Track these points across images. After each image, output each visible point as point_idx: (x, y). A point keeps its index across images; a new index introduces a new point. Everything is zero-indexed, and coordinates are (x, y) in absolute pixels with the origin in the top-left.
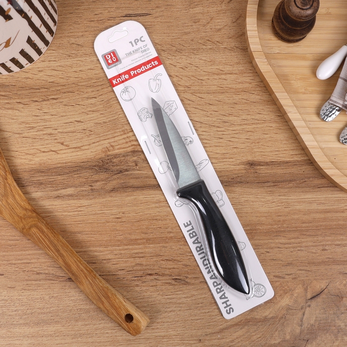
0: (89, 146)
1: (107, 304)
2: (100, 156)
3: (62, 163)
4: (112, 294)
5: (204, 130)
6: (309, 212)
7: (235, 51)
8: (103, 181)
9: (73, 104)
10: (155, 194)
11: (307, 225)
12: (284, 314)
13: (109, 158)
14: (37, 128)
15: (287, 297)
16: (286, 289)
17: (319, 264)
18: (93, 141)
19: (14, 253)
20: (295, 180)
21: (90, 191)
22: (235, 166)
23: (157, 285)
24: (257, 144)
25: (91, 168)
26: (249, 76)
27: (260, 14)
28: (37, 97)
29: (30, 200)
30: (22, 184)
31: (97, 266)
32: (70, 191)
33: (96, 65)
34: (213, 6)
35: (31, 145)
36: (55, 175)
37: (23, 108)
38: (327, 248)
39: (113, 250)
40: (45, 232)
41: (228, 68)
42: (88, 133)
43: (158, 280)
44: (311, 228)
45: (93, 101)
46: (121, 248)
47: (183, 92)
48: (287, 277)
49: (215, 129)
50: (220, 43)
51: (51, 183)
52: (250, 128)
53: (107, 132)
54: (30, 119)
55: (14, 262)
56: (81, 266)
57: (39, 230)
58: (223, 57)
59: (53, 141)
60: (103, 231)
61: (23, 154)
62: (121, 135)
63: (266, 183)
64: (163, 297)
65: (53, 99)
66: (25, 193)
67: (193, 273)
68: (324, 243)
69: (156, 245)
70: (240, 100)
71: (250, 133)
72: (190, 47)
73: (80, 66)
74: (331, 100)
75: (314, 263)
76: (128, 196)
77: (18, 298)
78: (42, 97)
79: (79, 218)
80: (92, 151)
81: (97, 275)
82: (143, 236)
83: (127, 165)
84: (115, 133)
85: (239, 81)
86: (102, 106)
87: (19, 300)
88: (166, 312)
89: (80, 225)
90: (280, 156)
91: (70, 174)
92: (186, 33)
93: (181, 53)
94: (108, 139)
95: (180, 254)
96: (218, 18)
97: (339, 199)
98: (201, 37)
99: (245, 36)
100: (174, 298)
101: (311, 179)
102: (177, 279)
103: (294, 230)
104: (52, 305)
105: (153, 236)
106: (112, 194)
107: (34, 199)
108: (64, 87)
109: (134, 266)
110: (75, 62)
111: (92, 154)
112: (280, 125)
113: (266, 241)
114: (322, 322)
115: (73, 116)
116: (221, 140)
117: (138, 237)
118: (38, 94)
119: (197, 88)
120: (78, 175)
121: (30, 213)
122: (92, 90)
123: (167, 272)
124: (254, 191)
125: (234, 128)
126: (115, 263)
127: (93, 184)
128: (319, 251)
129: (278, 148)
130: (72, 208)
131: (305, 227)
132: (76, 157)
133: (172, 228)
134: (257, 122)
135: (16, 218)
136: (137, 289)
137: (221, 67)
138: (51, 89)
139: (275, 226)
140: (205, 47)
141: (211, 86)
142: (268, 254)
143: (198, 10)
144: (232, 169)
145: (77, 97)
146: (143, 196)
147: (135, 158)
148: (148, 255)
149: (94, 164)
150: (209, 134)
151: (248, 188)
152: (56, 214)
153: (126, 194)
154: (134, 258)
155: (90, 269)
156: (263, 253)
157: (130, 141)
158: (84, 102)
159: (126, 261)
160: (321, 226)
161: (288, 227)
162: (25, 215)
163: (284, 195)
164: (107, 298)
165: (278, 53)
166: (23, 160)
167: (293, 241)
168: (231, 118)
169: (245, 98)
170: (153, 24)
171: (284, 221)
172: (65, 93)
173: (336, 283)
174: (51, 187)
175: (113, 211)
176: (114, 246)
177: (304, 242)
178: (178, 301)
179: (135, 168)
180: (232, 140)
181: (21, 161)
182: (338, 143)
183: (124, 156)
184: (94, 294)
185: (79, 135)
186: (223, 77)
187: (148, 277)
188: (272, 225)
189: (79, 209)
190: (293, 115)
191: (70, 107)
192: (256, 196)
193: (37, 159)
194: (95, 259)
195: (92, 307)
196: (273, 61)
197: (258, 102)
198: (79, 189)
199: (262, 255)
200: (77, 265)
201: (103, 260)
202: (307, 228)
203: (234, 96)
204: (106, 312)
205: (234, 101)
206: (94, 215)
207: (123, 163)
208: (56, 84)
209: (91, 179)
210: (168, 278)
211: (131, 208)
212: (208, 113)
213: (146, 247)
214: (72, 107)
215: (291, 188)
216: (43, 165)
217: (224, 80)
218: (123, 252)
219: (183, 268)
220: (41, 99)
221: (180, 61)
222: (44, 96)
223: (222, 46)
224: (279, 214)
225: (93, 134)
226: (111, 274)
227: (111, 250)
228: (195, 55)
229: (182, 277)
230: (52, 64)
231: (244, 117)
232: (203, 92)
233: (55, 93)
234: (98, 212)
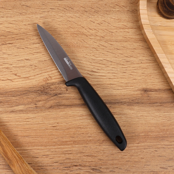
0: (34, 77)
2: (42, 84)
3: (15, 88)
5: (113, 67)
7: (135, 12)
8: (44, 101)
9: (23, 48)
10: (79, 111)
13: (48, 85)
18: (37, 73)
21: (35, 108)
22: (134, 92)
23: (80, 173)
24: (149, 77)
25: (36, 92)
31: (39, 160)
32: (21, 107)
33: (39, 21)
36: (10, 97)
39: (50, 149)
41: (130, 25)
42: (33, 67)
43: (81, 169)
45: (37, 45)
46: (56, 147)
47: (99, 40)
48: (169, 168)
49: (121, 66)
50: (124, 7)
51: (7, 102)
52: (144, 65)
53: (47, 67)
58: (127, 16)
59: (9, 73)
60: (43, 136)
63: (155, 104)
65: (9, 43)
67: (105, 165)
69: (80, 145)
70: (138, 47)
71: (144, 69)
72: (104, 10)
73: (28, 21)
76: (61, 111)
78: (2, 42)
79: (27, 126)
80: (36, 80)
82: (71, 139)
83: (60, 90)
89: (27, 131)
91: (21, 96)
93: (98, 13)
94: (48, 72)
95: (97, 152)
98: (112, 2)
102: (94, 169)
105: (78, 139)
106: (50, 110)
108: (17, 35)
109: (65, 160)
110: (25, 18)
111: (36, 82)
113: (155, 144)
115: (24, 56)
116: (125, 74)
117: (67, 140)
119: (109, 38)
120: (26, 97)
122: (36, 38)
123: (87, 164)
124: (147, 109)
125: (134, 66)
126: (51, 158)
127: (37, 103)
130: (22, 119)
132: (25, 84)
133: (91, 134)
137: (125, 24)
138: (8, 37)
139: (161, 133)
140: (114, 10)
141: (118, 37)
142: (156, 152)
144: (132, 94)
145: (26, 43)
146: (72, 112)
148: (74, 152)
149: (38, 89)
150: (117, 69)
151: (143, 107)
152: (11, 123)
153: (60, 110)
154: (65, 154)
158: (31, 46)
159: (59, 156)
161: (170, 134)
163: (167, 112)
167: (173, 143)
168: (132, 59)
171: (167, 130)
172: (18, 39)
174: (7, 105)
175: (51, 122)
176: (51, 146)
179: (66, 92)
180: (132, 74)
183: (58, 84)
185: (28, 69)
186: (127, 30)
187: (75, 168)
188: (159, 132)
189: (27, 120)
191: (21, 49)
192: (148, 113)
194: (38, 155)
198: (27, 106)
199: (152, 153)
201: (43, 155)
203: (134, 44)
205: (134, 47)
206: (37, 124)
207: (57, 89)
208: (12, 33)
209: (36, 100)
210: (88, 168)
211: (63, 120)
212: (116, 55)
213: (73, 147)
214: (23, 49)
215: (172, 107)
216: (2, 89)
217: (127, 33)
218: (57, 150)
219: (98, 161)
220: (1, 44)
221: (97, 19)
222: (3, 41)
223: (126, 9)
224: (164, 125)
225: (37, 69)
226: (49, 165)
227: (49, 149)
228: (108, 15)
229: (97, 168)
230: (9, 19)
231: (140, 58)
232: (113, 41)
233: (11, 40)
234: (40, 122)
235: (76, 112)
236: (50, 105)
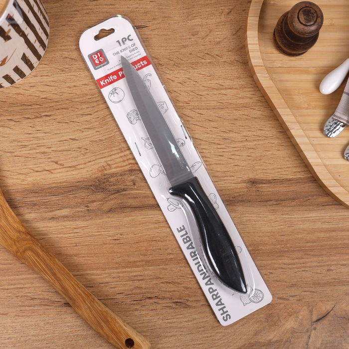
0: (84, 165)
1: (106, 329)
2: (96, 175)
3: (56, 183)
4: (112, 318)
5: (204, 147)
6: (313, 231)
7: (235, 64)
8: (99, 201)
9: (67, 122)
10: (154, 215)
11: (312, 244)
12: (289, 337)
13: (106, 177)
14: (30, 146)
15: (292, 320)
16: (290, 311)
17: (325, 284)
18: (89, 160)
19: (7, 277)
20: (298, 198)
21: (86, 212)
22: (236, 185)
23: (156, 309)
24: (258, 161)
25: (87, 188)
26: (250, 91)
27: (262, 27)
28: (29, 114)
29: (23, 222)
30: (14, 205)
31: (94, 290)
32: (65, 212)
34: (211, 18)
35: (23, 164)
36: (49, 196)
37: (14, 125)
38: (332, 268)
39: (111, 273)
40: (40, 255)
41: (228, 83)
42: (83, 151)
43: (158, 303)
44: (315, 248)
45: (88, 118)
46: (119, 270)
47: (182, 108)
48: (291, 298)
49: (215, 146)
50: (219, 57)
51: (45, 204)
52: (251, 144)
53: (103, 150)
54: (22, 137)
55: (6, 287)
56: (79, 290)
57: (34, 253)
58: (223, 71)
59: (47, 160)
60: (100, 254)
61: (15, 174)
62: (118, 153)
63: (269, 202)
64: (164, 321)
65: (46, 116)
66: (18, 215)
67: (194, 296)
68: (329, 263)
69: (156, 267)
70: (240, 116)
71: (251, 150)
72: (189, 61)
73: (74, 81)
74: (335, 116)
75: (319, 284)
76: (126, 216)
77: (11, 325)
78: (34, 114)
79: (75, 240)
80: (87, 170)
81: (96, 299)
82: (142, 258)
83: (124, 184)
84: (112, 151)
85: (240, 96)
86: (98, 123)
87: (12, 327)
88: (167, 337)
89: (76, 247)
90: (283, 173)
91: (66, 195)
92: (184, 47)
93: (180, 67)
94: (105, 157)
95: (181, 276)
96: (217, 30)
97: (344, 217)
98: (200, 50)
99: (245, 49)
100: (174, 322)
101: (315, 197)
102: (177, 302)
103: (298, 250)
104: (48, 332)
105: (152, 257)
106: (109, 215)
107: (27, 221)
108: (57, 103)
109: (133, 290)
110: (69, 77)
111: (87, 173)
112: (283, 141)
113: (269, 262)
114: (328, 345)
115: (68, 134)
116: (221, 158)
117: (136, 259)
118: (30, 111)
119: (197, 104)
120: (73, 196)
121: (24, 236)
122: (87, 106)
123: (167, 295)
124: (256, 210)
125: (235, 145)
126: (113, 286)
127: (89, 205)
128: (324, 271)
129: (280, 166)
130: (68, 230)
131: (309, 247)
132: (71, 176)
133: (172, 250)
134: (259, 138)
135: (9, 241)
136: (137, 313)
137: (220, 82)
138: (44, 106)
139: (279, 246)
140: (204, 61)
141: (211, 102)
142: (271, 276)
143: (196, 21)
144: (233, 187)
145: (72, 114)
146: (142, 217)
147: (133, 177)
148: (147, 278)
149: (90, 184)
151: (250, 207)
152: (51, 236)
153: (124, 214)
154: (133, 281)
155: (88, 292)
156: (266, 274)
157: (127, 160)
158: (79, 119)
159: (124, 284)
160: (326, 245)
161: (291, 247)
162: (18, 237)
163: (287, 214)
164: (107, 322)
165: (280, 67)
166: (15, 180)
167: (297, 261)
168: (231, 135)
169: (246, 113)
170: (150, 36)
171: (287, 241)
172: (58, 109)
173: (342, 304)
174: (45, 208)
175: (111, 233)
176: (112, 268)
177: (309, 262)
178: (179, 326)
179: (133, 187)
180: (233, 157)
181: (12, 181)
182: (343, 160)
183: (121, 175)
184: (93, 319)
185: (74, 154)
186: (223, 92)
187: (148, 301)
188: (275, 245)
189: (75, 231)
190: (296, 132)
191: (64, 124)
192: (258, 215)
193: (30, 179)
194: (92, 282)
195: (90, 333)
196: (274, 76)
197: (259, 118)
198: (74, 210)
200: (75, 289)
201: (100, 283)
202: (312, 248)
203: (235, 112)
204: (106, 337)
205: (235, 117)
206: (91, 236)
207: (120, 183)
208: (49, 101)
209: (88, 200)
210: (168, 301)
211: (129, 229)
212: (207, 130)
213: (145, 270)
214: (66, 124)
215: (295, 206)
216: (36, 185)
217: (224, 96)
218: (121, 275)
219: (183, 290)
220: (34, 116)
221: (178, 76)
222: (37, 112)
223: (222, 60)
224: (283, 233)
225: (88, 153)
226: (109, 298)
227: (109, 273)
228: (194, 69)
229: (182, 300)
230: (45, 79)
231: (245, 134)
232: (203, 108)
233: (48, 110)
234: (95, 234)
235: (149, 217)
236: (109, 207)
